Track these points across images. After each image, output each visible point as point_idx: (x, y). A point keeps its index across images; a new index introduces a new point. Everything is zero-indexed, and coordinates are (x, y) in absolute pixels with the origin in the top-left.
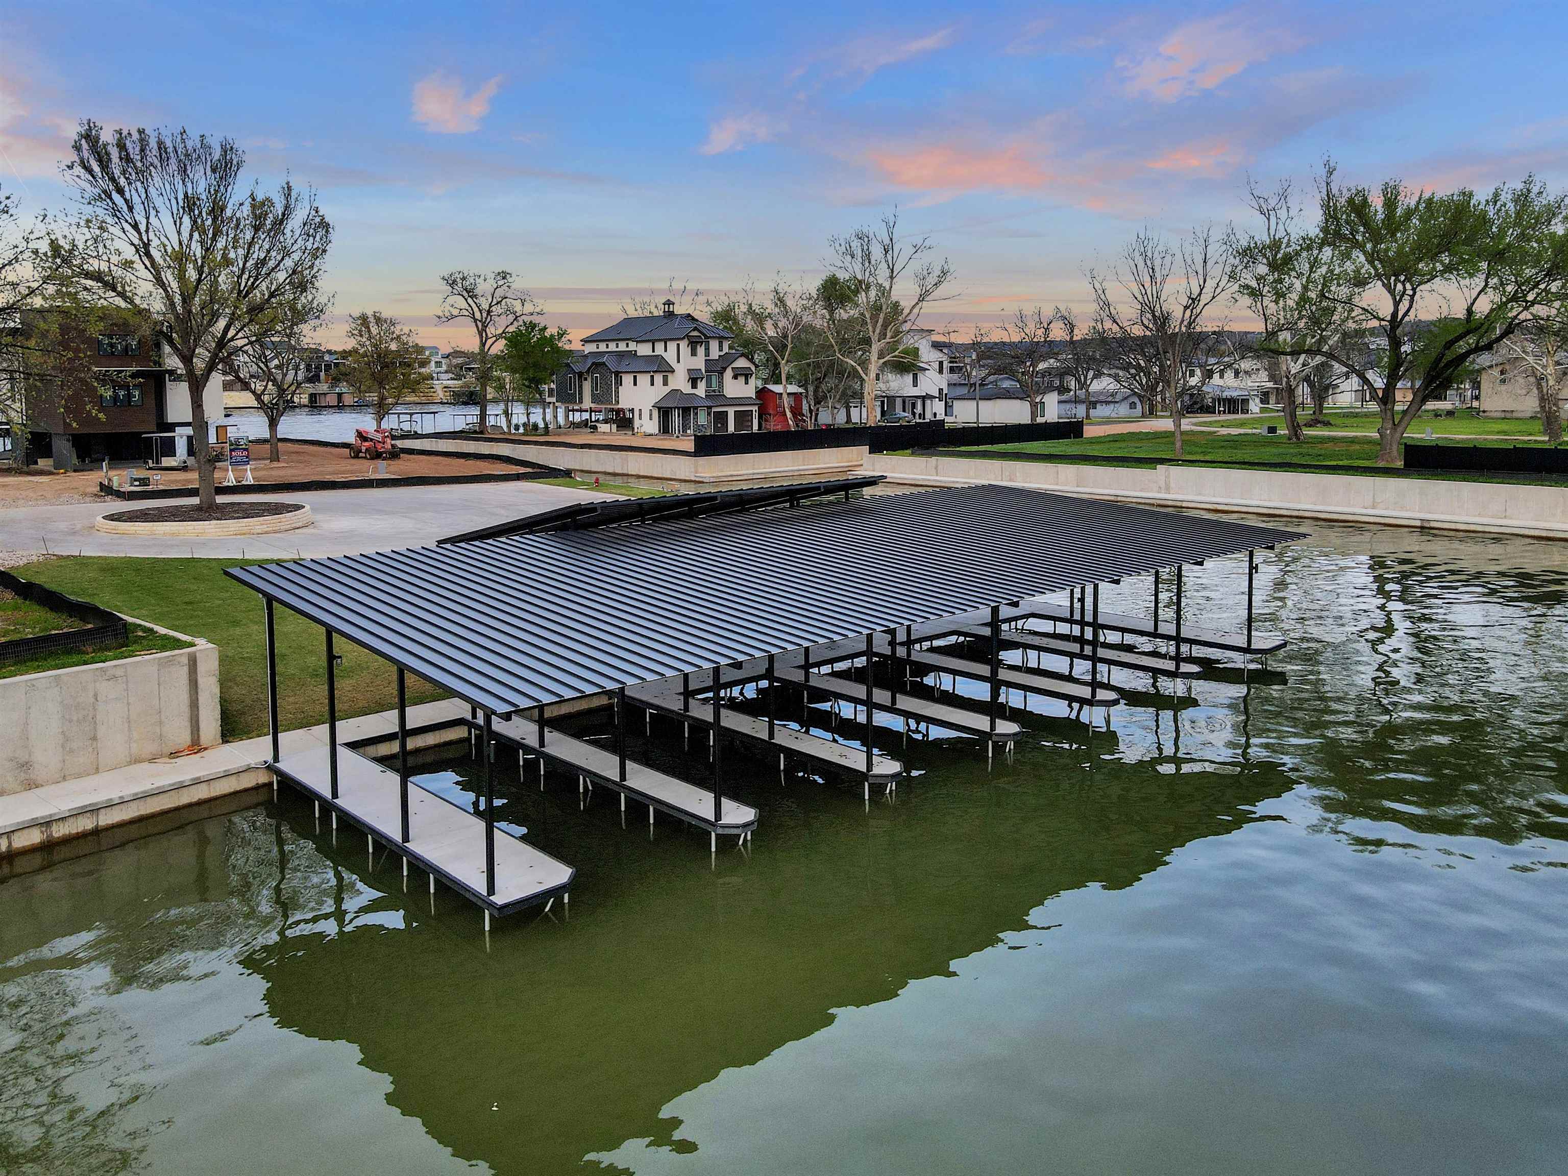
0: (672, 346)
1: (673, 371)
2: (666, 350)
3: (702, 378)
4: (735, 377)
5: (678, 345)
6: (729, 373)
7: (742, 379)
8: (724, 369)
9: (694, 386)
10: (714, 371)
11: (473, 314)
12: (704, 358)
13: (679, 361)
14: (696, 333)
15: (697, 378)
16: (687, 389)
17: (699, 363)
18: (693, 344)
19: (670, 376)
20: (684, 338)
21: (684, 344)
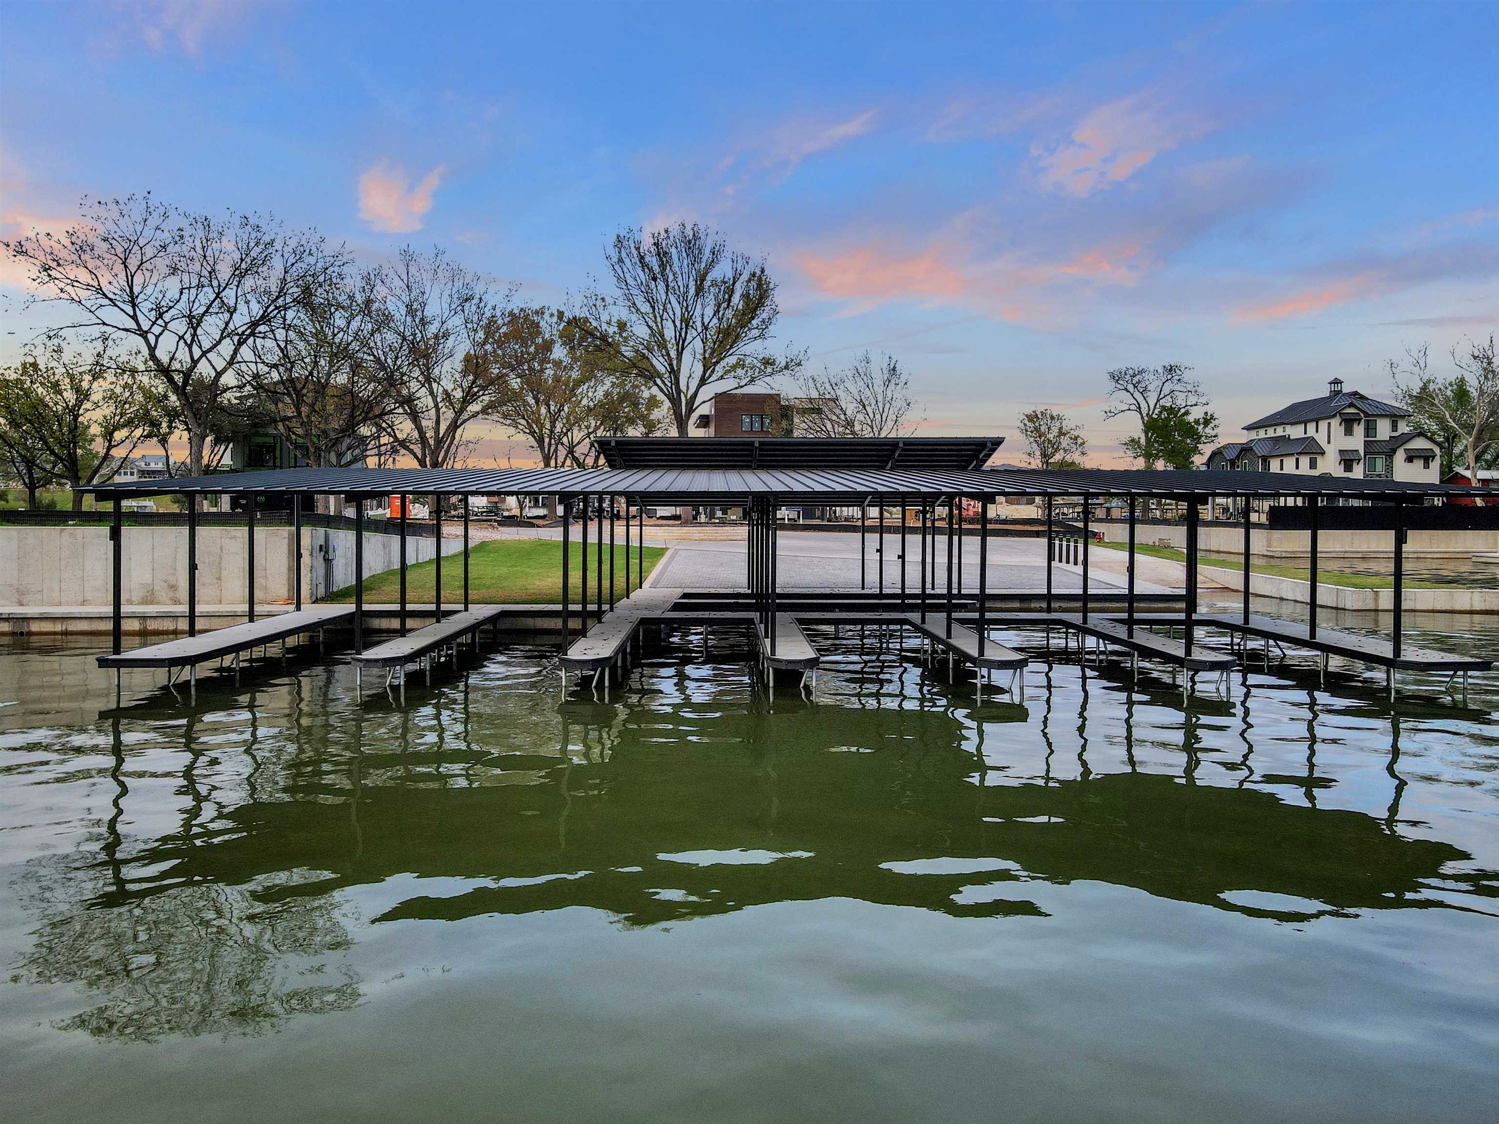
0: (1323, 425)
1: (1323, 453)
2: (1317, 431)
3: (1359, 460)
4: (1410, 459)
5: (1329, 423)
6: (1400, 456)
7: (1419, 463)
8: (1394, 451)
9: (1348, 468)
10: (1379, 453)
11: (1139, 408)
12: (1363, 439)
13: (1329, 442)
14: (1352, 410)
15: (1352, 460)
16: (1338, 472)
17: (1357, 441)
18: (1349, 424)
19: (1319, 459)
20: (1334, 416)
21: (1335, 422)
